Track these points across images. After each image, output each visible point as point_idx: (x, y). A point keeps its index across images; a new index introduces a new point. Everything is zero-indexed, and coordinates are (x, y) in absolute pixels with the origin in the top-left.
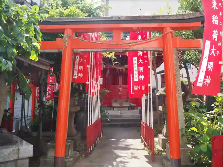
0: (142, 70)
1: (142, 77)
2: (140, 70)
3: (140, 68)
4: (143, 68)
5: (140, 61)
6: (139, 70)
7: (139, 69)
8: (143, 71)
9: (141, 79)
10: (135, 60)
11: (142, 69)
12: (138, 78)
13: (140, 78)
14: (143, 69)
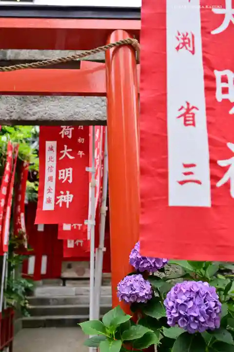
0: (68, 178)
1: (67, 198)
2: (63, 177)
3: (64, 171)
4: (71, 172)
5: (66, 151)
6: (60, 178)
7: (60, 174)
8: (70, 181)
9: (64, 204)
10: (51, 149)
11: (67, 174)
12: (56, 200)
13: (60, 201)
14: (71, 176)
